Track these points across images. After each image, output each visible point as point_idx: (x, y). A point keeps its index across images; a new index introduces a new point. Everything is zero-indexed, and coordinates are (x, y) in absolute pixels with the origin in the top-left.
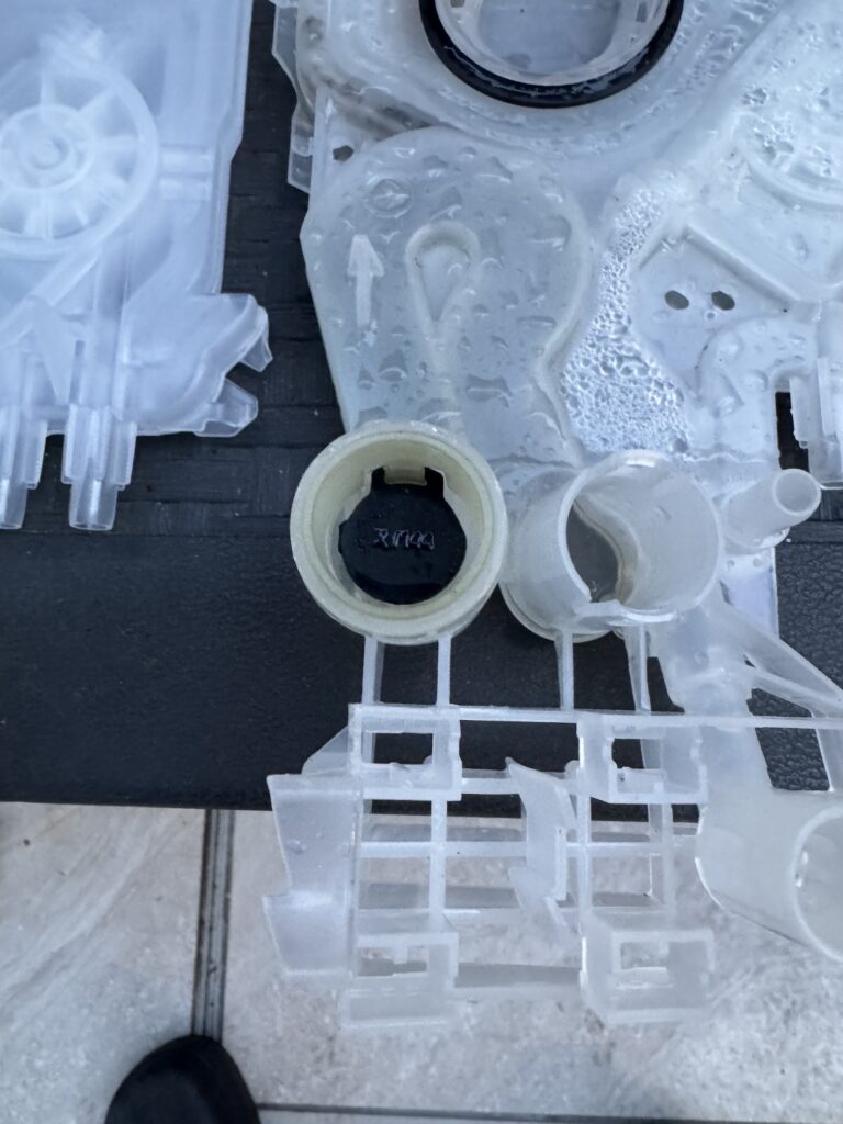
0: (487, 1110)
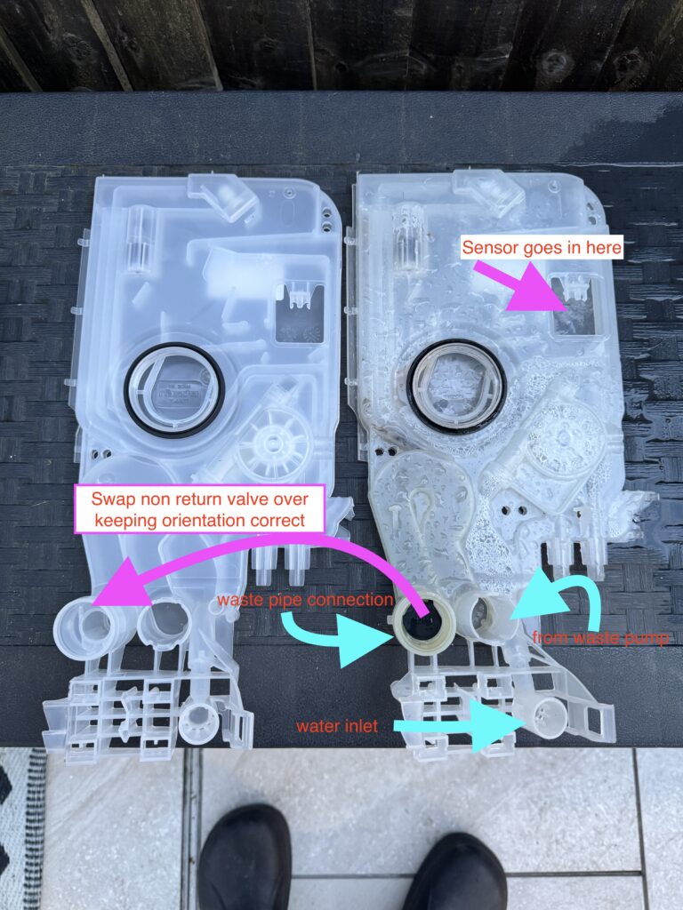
0: (363, 873)
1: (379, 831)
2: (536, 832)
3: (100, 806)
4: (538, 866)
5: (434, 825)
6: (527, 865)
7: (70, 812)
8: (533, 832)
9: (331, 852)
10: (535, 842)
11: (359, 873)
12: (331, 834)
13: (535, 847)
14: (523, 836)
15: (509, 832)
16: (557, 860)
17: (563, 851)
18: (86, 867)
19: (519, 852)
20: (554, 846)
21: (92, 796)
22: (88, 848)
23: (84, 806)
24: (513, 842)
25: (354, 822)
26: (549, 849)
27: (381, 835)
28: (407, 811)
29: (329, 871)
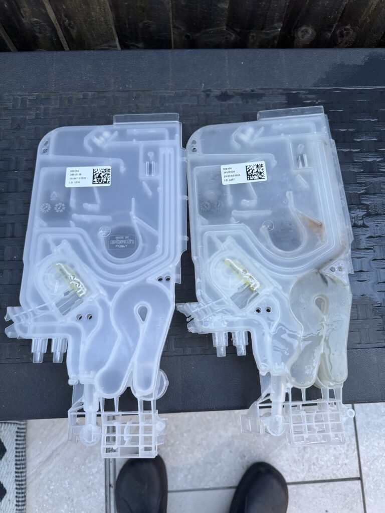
0: (208, 487)
1: (216, 463)
2: (302, 459)
3: (58, 458)
4: (304, 478)
5: (246, 458)
6: (298, 477)
7: (40, 463)
8: (301, 460)
9: (189, 477)
10: (302, 465)
11: (205, 487)
12: (189, 467)
13: (302, 467)
14: (295, 462)
15: (287, 460)
16: (314, 474)
17: (317, 469)
18: (51, 493)
19: (293, 471)
20: (312, 467)
21: (52, 453)
22: (52, 482)
23: (48, 458)
24: (290, 465)
25: (202, 459)
26: (310, 468)
27: (217, 466)
28: (231, 452)
29: (189, 488)
